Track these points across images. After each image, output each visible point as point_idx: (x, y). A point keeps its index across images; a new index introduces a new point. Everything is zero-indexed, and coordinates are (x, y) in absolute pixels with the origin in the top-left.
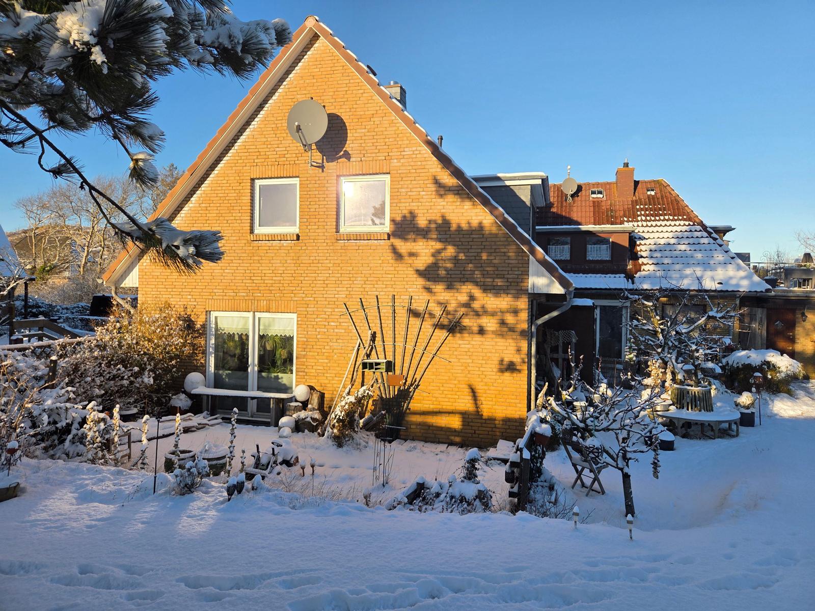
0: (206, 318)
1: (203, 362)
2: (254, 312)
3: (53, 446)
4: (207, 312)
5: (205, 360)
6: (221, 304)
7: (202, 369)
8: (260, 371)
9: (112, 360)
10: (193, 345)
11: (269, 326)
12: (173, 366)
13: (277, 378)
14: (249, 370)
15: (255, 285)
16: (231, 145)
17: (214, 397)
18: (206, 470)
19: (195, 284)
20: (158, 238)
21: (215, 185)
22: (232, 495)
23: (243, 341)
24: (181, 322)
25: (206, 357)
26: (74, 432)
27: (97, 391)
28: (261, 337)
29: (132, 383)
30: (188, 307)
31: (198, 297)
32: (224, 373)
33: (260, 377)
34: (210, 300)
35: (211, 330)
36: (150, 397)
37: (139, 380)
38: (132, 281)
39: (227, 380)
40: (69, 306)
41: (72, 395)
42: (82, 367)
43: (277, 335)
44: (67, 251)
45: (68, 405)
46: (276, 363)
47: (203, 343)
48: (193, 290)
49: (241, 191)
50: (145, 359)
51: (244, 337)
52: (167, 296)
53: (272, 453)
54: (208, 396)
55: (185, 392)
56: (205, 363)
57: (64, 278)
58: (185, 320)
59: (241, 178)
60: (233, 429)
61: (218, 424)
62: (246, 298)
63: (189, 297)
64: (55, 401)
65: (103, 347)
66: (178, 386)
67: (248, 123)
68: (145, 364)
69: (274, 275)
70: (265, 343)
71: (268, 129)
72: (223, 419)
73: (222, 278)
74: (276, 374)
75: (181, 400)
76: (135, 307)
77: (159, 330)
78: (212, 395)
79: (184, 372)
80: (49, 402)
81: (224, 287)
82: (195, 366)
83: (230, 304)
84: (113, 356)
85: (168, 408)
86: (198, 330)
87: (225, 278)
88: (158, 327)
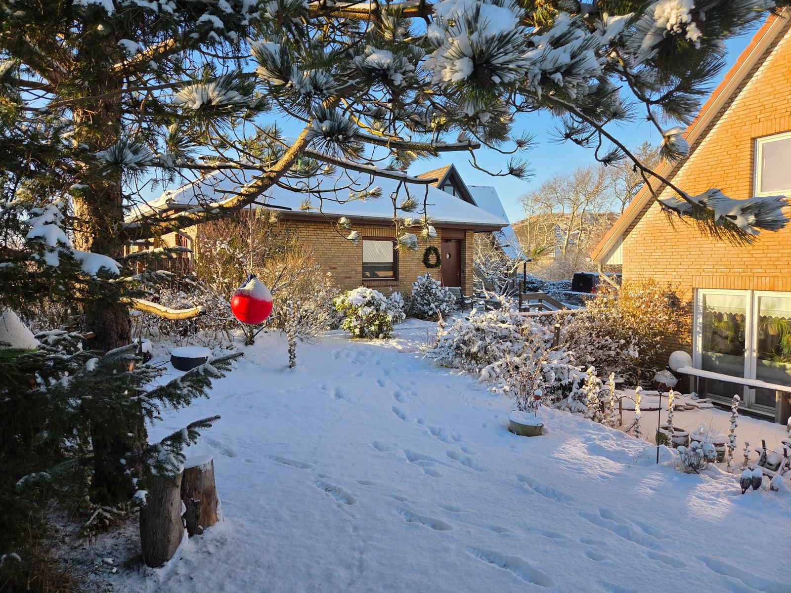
0: (693, 296)
1: (690, 341)
2: (753, 291)
3: (558, 399)
4: (693, 289)
5: (692, 339)
6: (711, 281)
7: (688, 348)
8: (760, 358)
9: (600, 331)
10: (678, 323)
11: (773, 306)
12: (658, 343)
13: (784, 368)
14: (746, 355)
15: (754, 259)
16: (727, 105)
17: (703, 380)
18: (713, 454)
19: (680, 260)
20: (710, 211)
21: (706, 153)
22: (746, 488)
23: (737, 323)
24: (666, 299)
25: (692, 336)
26: (574, 390)
27: (590, 358)
28: (762, 320)
29: (618, 354)
30: (673, 283)
31: (684, 273)
32: (714, 356)
33: (759, 365)
34: (698, 277)
35: (698, 308)
36: (635, 370)
37: (625, 352)
38: (616, 259)
39: (717, 363)
40: (555, 283)
41: (572, 359)
42: (576, 336)
43: (783, 318)
44: (552, 235)
45: (570, 366)
46: (782, 350)
47: (689, 321)
48: (679, 267)
49: (739, 155)
50: (630, 333)
51: (738, 318)
52: (650, 273)
53: (783, 453)
54: (696, 377)
55: (669, 369)
56: (692, 343)
57: (550, 259)
58: (669, 297)
59: (739, 140)
60: (734, 417)
61: (708, 408)
62: (742, 274)
63: (674, 273)
64: (559, 361)
65: (591, 319)
66: (662, 363)
67: (749, 76)
68: (630, 338)
69: (781, 247)
70: (766, 327)
71: (777, 76)
72: (713, 403)
73: (713, 252)
74: (782, 364)
75: (666, 377)
76: (619, 283)
77: (644, 306)
78: (700, 377)
79: (669, 349)
80: (555, 362)
81: (715, 263)
82: (679, 344)
83: (722, 281)
84: (601, 328)
85: (652, 383)
86: (683, 308)
87: (716, 252)
88: (643, 303)
